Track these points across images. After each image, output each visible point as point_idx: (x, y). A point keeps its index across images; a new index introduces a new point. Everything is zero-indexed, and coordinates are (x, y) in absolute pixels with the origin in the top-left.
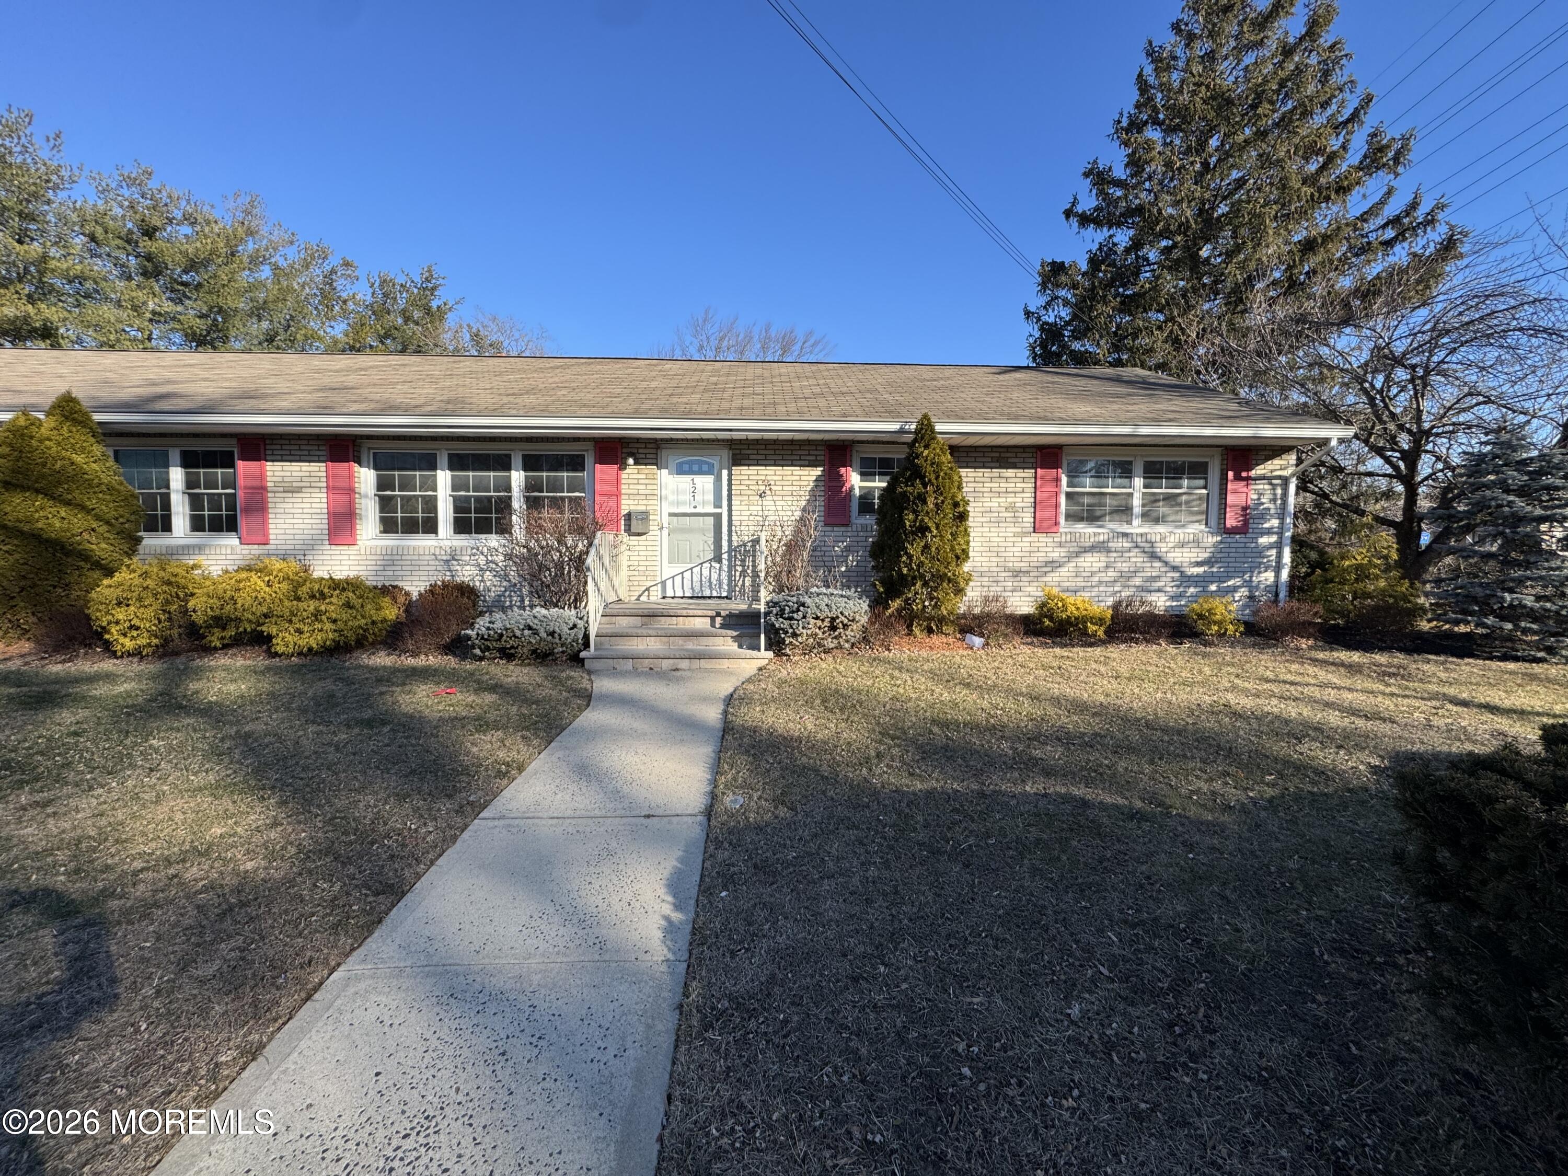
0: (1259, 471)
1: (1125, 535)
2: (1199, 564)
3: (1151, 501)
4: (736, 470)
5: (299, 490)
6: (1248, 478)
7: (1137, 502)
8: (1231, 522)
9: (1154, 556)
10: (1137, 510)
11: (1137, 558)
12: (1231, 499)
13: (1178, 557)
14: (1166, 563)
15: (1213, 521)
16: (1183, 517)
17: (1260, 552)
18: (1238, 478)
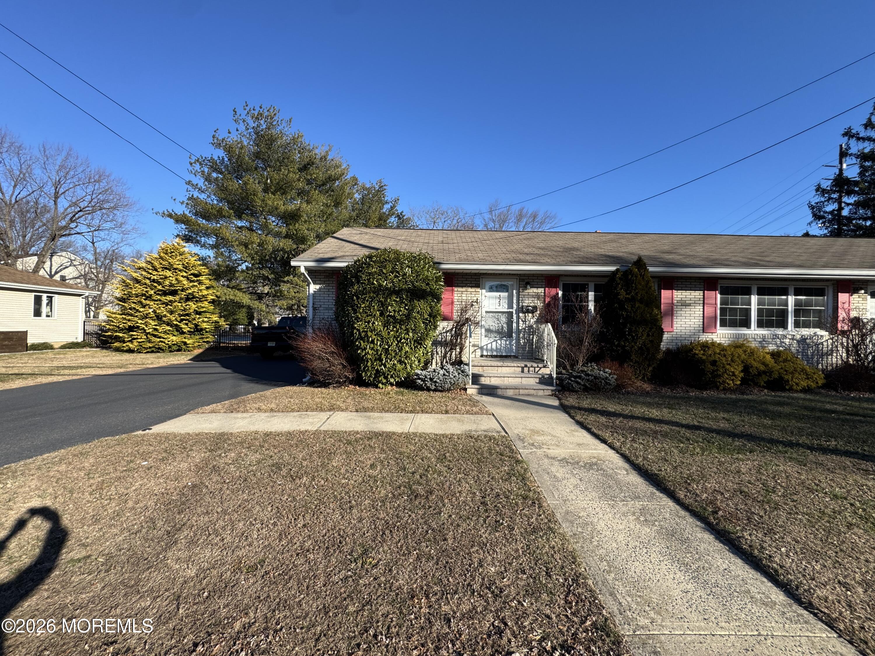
5: (689, 305)
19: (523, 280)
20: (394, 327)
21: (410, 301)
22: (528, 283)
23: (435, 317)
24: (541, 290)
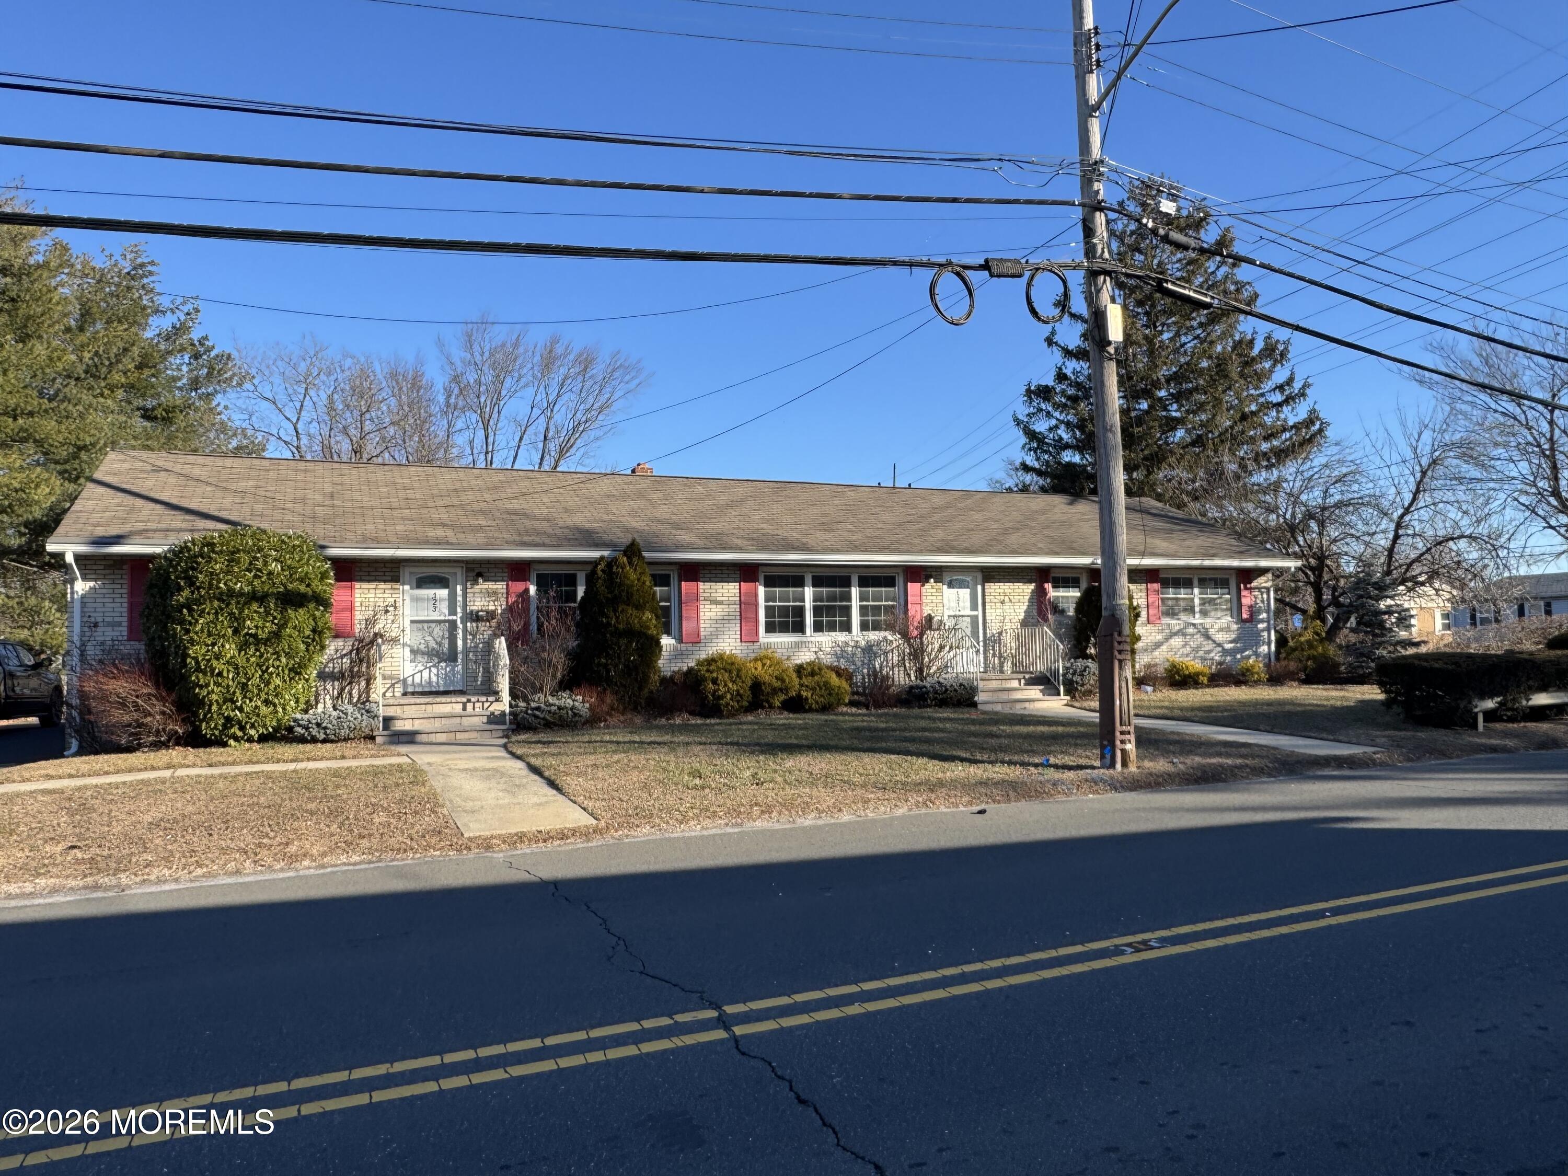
0: (1254, 584)
1: (1194, 625)
2: (1231, 642)
3: (1203, 602)
4: (987, 585)
6: (1251, 589)
7: (1197, 602)
8: (1245, 616)
9: (1207, 637)
10: (1197, 609)
11: (1199, 639)
12: (1244, 601)
13: (1220, 637)
14: (1214, 641)
15: (1235, 613)
16: (1219, 614)
17: (1258, 633)
18: (1246, 588)
19: (472, 570)
20: (257, 650)
21: (281, 612)
22: (480, 575)
23: (321, 633)
24: (500, 586)
